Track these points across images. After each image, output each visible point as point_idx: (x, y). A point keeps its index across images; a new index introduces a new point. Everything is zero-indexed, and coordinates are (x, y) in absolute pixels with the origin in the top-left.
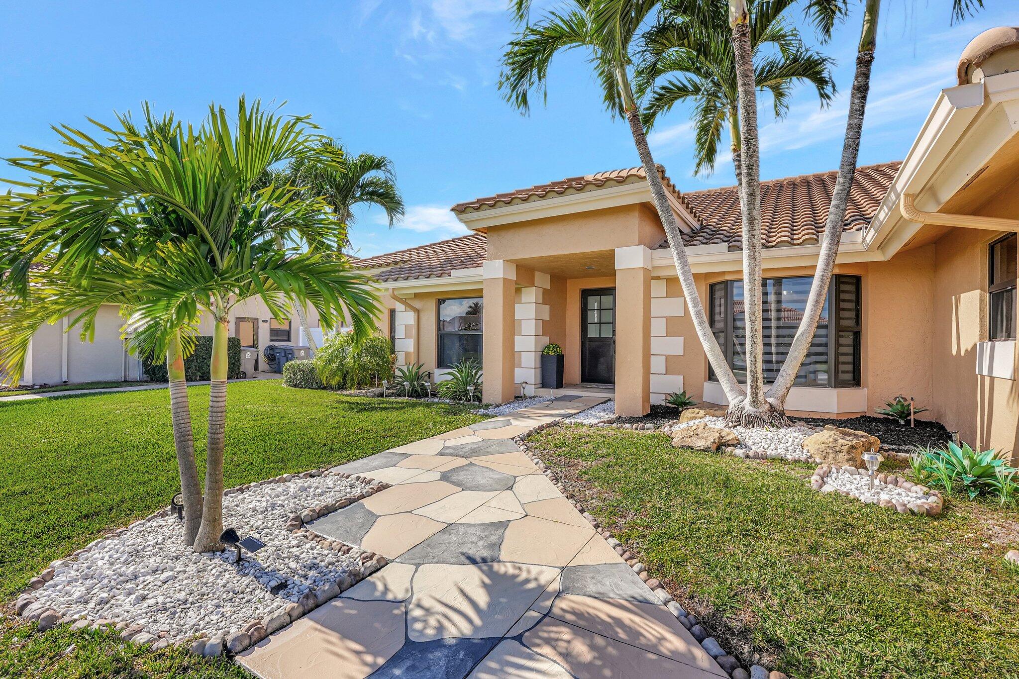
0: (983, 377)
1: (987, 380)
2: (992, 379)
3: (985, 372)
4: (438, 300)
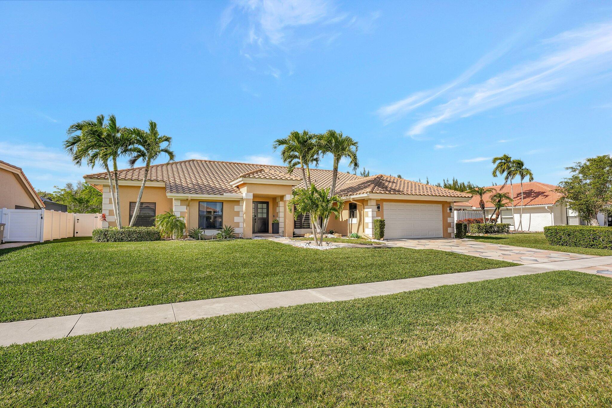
0: (349, 224)
1: (350, 225)
2: (352, 224)
3: (350, 223)
4: (199, 202)
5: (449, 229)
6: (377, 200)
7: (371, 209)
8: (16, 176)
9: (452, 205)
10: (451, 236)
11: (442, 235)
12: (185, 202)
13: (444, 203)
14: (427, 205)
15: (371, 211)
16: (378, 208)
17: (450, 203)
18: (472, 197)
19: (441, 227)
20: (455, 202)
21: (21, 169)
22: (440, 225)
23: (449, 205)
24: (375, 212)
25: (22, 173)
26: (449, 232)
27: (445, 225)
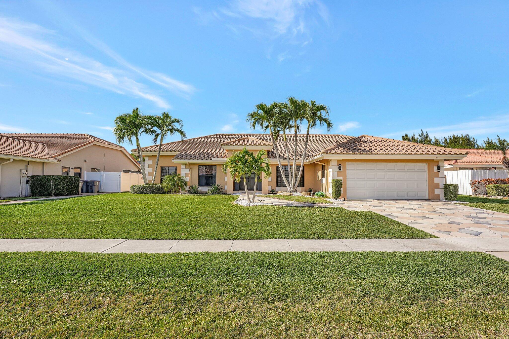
2: (323, 183)
4: (199, 166)
5: (435, 189)
6: (338, 161)
7: (332, 169)
8: (122, 151)
9: (441, 164)
10: (439, 198)
11: (428, 197)
12: (190, 166)
13: (429, 162)
14: (416, 164)
15: (332, 171)
16: (340, 168)
17: (438, 161)
18: (467, 153)
19: (427, 187)
20: (445, 160)
21: (124, 148)
22: (425, 186)
23: (437, 164)
24: (336, 173)
25: (125, 150)
26: (436, 193)
27: (433, 186)
